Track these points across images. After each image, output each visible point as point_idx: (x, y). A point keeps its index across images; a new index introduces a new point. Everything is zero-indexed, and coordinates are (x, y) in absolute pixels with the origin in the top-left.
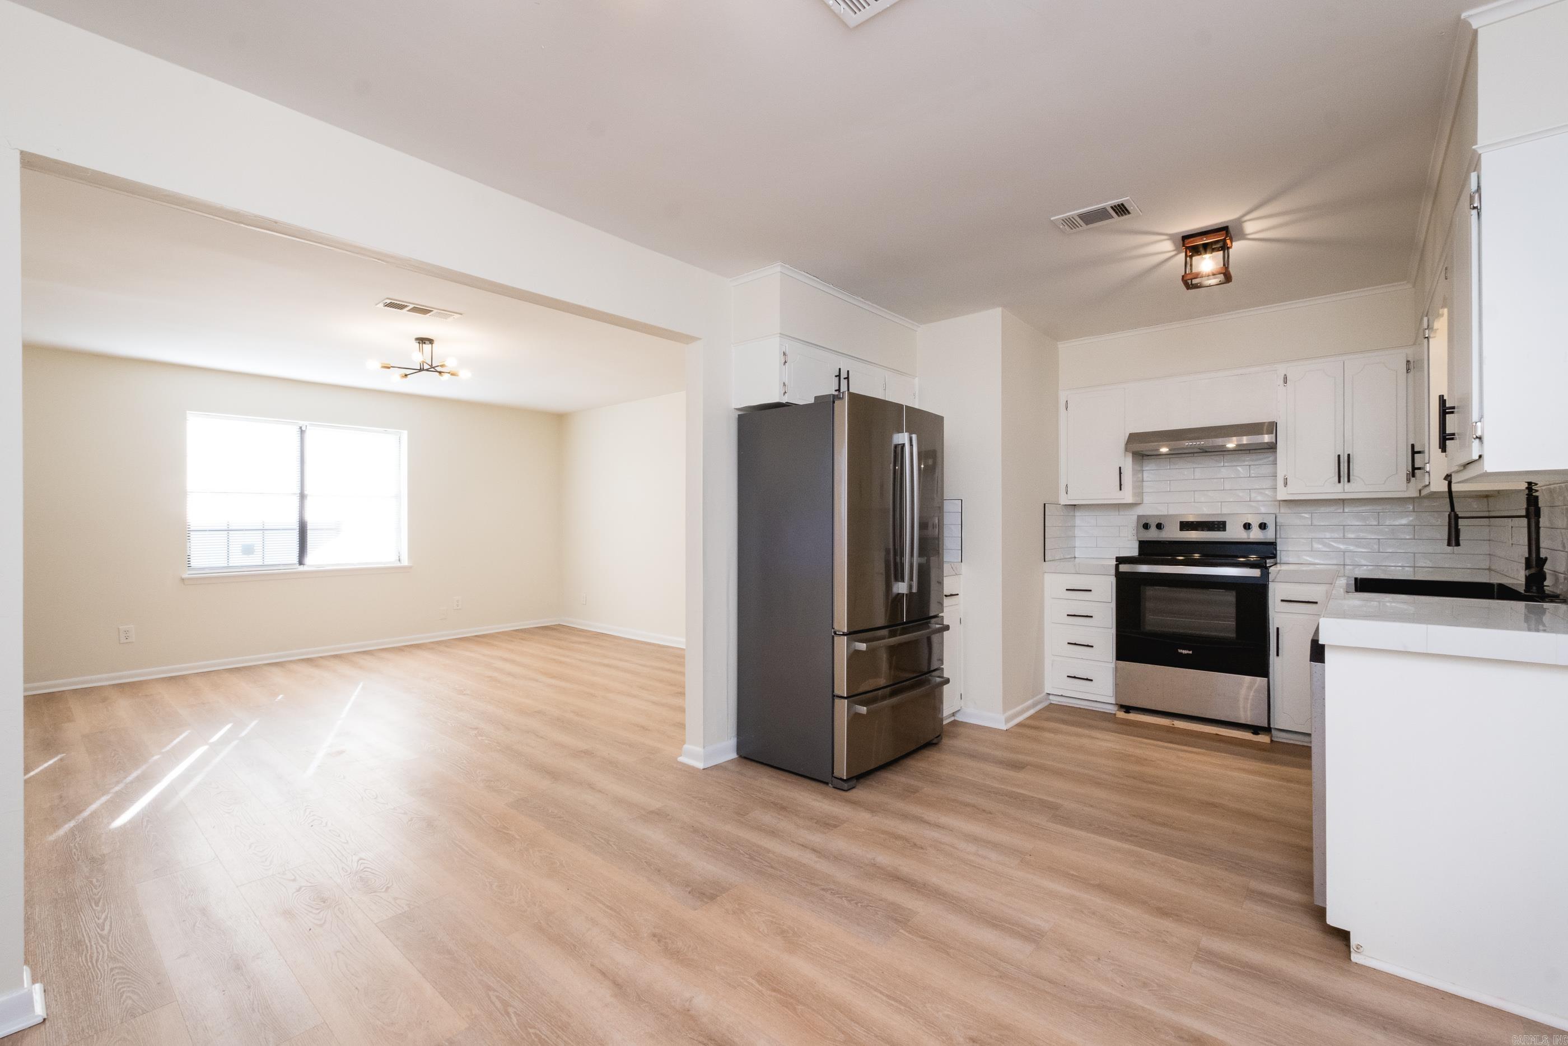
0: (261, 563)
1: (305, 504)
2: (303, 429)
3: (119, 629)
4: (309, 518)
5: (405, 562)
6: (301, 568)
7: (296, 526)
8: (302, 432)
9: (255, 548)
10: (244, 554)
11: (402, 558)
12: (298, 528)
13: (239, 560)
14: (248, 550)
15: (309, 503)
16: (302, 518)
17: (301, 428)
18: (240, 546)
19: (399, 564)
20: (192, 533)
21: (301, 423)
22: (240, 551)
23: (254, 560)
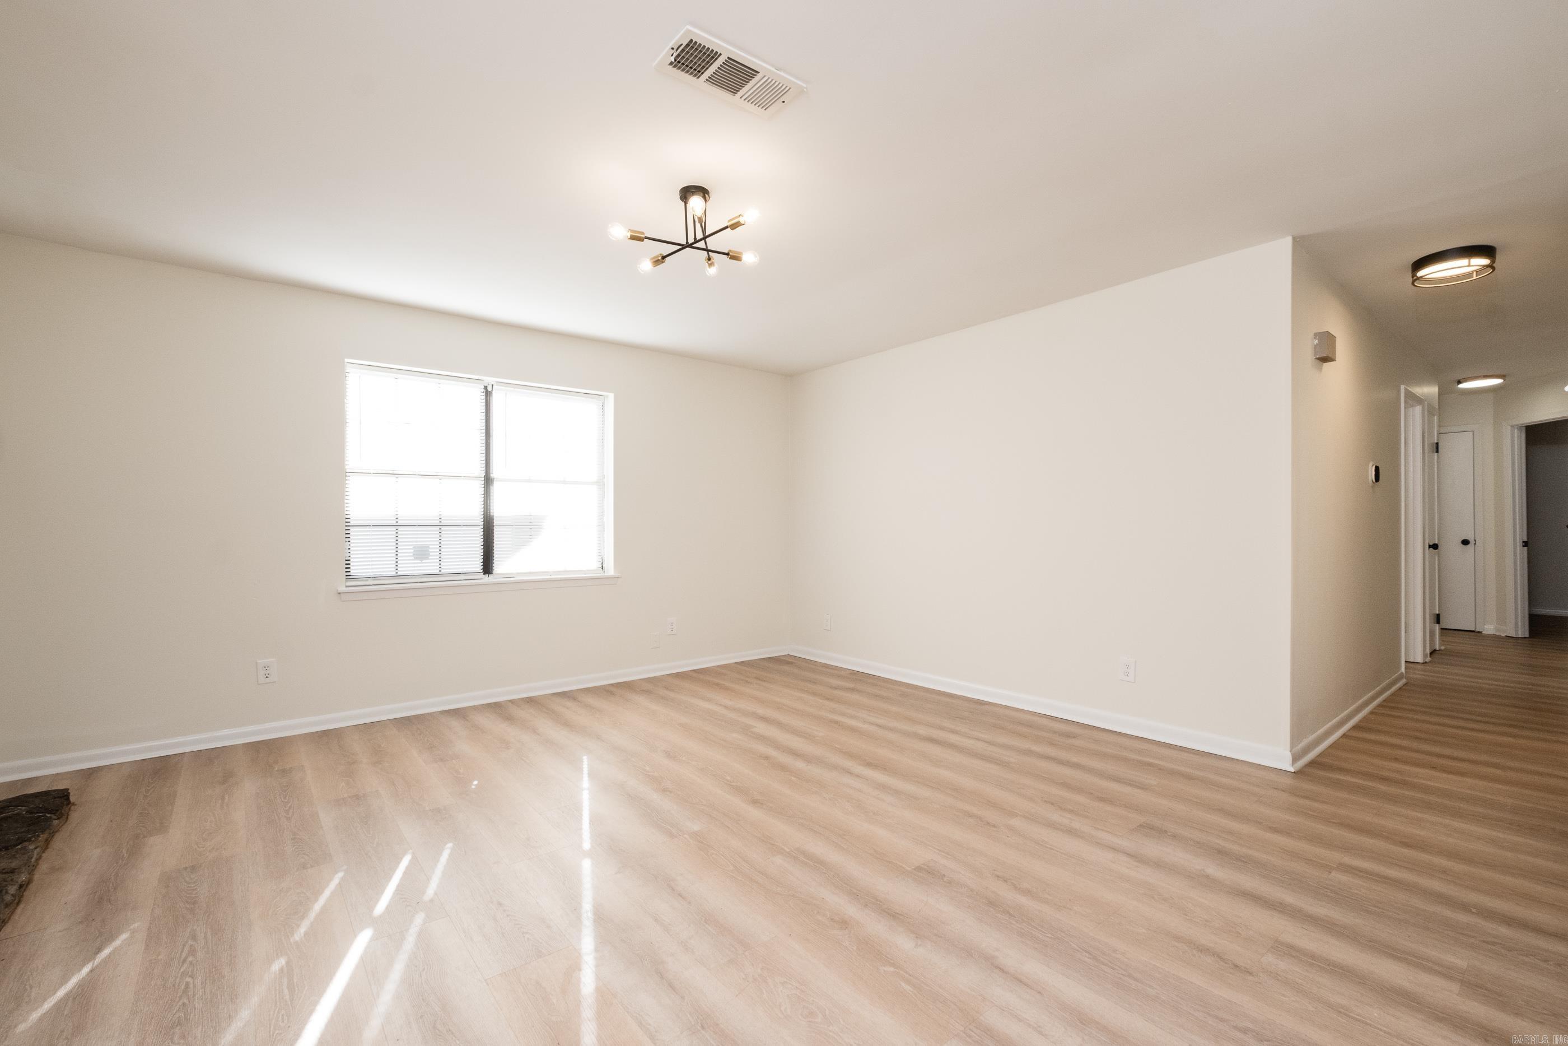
0: (437, 572)
1: (491, 491)
2: (489, 389)
3: (257, 663)
4: (498, 512)
5: (610, 571)
6: (487, 579)
7: (480, 521)
8: (488, 394)
9: (430, 550)
10: (416, 559)
11: (605, 566)
12: (482, 523)
13: (409, 566)
14: (421, 553)
15: (496, 488)
16: (487, 512)
17: (486, 388)
18: (412, 547)
19: (601, 574)
20: (352, 529)
21: (489, 380)
22: (412, 554)
23: (429, 567)
